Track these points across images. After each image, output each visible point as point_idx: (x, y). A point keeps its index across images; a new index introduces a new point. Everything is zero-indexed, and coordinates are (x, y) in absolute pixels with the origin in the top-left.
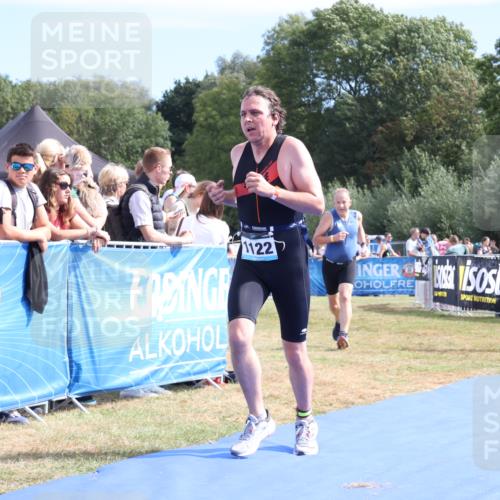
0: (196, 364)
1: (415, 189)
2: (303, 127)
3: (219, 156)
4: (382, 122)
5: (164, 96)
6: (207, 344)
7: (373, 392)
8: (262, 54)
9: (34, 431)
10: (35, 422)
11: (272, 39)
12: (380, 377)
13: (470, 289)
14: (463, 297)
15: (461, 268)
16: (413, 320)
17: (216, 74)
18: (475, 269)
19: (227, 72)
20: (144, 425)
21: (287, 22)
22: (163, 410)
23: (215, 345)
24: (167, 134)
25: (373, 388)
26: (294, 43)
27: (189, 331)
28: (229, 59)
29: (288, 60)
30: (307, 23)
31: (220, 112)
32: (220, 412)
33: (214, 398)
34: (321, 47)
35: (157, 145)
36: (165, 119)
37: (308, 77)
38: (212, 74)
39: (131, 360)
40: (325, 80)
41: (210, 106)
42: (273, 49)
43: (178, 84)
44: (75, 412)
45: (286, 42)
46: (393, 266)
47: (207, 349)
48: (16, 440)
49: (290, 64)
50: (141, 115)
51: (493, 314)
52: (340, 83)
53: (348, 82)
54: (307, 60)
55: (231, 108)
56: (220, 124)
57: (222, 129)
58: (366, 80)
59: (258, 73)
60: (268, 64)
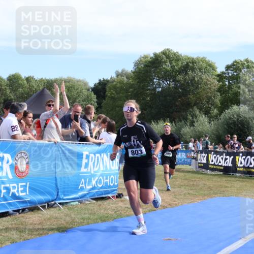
1: (192, 124)
2: (149, 98)
3: (116, 108)
4: (180, 97)
5: (94, 85)
6: (112, 183)
7: (175, 203)
8: (133, 70)
9: (41, 215)
10: (42, 212)
11: (137, 64)
12: (178, 197)
13: (213, 163)
14: (210, 166)
15: (210, 155)
16: (191, 175)
17: (115, 77)
18: (215, 155)
19: (119, 76)
20: (84, 214)
21: (143, 58)
22: (92, 208)
23: (114, 183)
24: (96, 100)
25: (174, 201)
26: (146, 66)
27: (105, 177)
28: (120, 71)
29: (143, 72)
30: (151, 58)
31: (116, 92)
32: (114, 210)
33: (112, 204)
34: (156, 67)
35: (91, 104)
36: (95, 94)
37: (151, 79)
38: (114, 77)
39: (79, 188)
40: (157, 81)
41: (112, 89)
42: (138, 68)
43: (100, 80)
44: (58, 208)
45: (142, 65)
46: (183, 153)
47: (112, 185)
48: (34, 219)
49: (144, 74)
50: (85, 93)
51: (222, 173)
52: (164, 82)
53: (167, 81)
54: (150, 72)
55: (121, 90)
56: (116, 96)
57: (117, 98)
58: (174, 81)
59: (131, 77)
60: (135, 74)
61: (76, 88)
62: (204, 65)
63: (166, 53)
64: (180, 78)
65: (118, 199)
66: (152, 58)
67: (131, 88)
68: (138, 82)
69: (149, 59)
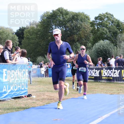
0: (20, 93)
2: (50, 38)
3: (30, 45)
4: (69, 36)
5: (17, 31)
8: (40, 21)
11: (42, 17)
18: (89, 70)
19: (31, 25)
21: (46, 13)
22: (11, 103)
23: (24, 88)
24: (18, 40)
26: (48, 18)
27: (18, 85)
28: (32, 22)
29: (46, 22)
31: (30, 34)
32: (25, 104)
33: (24, 100)
34: (54, 19)
36: (17, 36)
37: (51, 26)
38: (28, 26)
39: (3, 92)
40: (55, 27)
41: (28, 33)
42: (42, 19)
43: (20, 28)
45: (46, 18)
50: (11, 35)
51: (93, 81)
52: (58, 28)
53: (60, 27)
54: (50, 22)
55: (33, 33)
57: (31, 38)
58: (65, 27)
59: (39, 25)
60: (41, 23)
61: (5, 32)
62: (83, 17)
63: (60, 10)
64: (68, 25)
65: (28, 98)
66: (51, 13)
67: (39, 32)
68: (43, 28)
69: (49, 14)
